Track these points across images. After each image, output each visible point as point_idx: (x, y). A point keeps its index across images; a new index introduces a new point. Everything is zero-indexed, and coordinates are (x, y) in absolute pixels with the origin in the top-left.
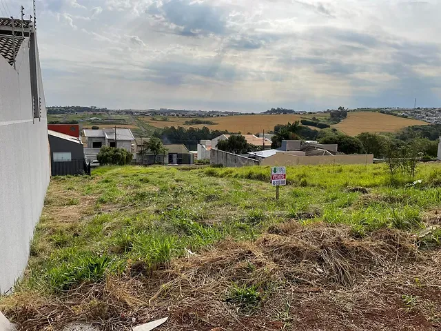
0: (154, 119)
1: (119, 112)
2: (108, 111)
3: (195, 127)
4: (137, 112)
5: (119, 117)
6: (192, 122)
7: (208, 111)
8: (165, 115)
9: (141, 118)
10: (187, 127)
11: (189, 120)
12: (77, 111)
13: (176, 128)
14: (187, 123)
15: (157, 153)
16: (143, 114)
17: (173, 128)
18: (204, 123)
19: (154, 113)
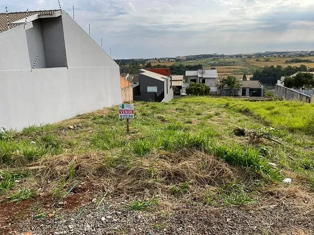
0: (257, 60)
1: (231, 57)
2: (224, 56)
3: (293, 65)
4: (245, 56)
5: (232, 60)
6: (292, 62)
7: (310, 51)
8: (268, 56)
9: (247, 60)
10: (286, 66)
11: (289, 59)
12: (204, 57)
13: (275, 67)
14: (287, 62)
15: (232, 87)
16: (249, 57)
17: (272, 67)
18: (304, 61)
19: (259, 55)
